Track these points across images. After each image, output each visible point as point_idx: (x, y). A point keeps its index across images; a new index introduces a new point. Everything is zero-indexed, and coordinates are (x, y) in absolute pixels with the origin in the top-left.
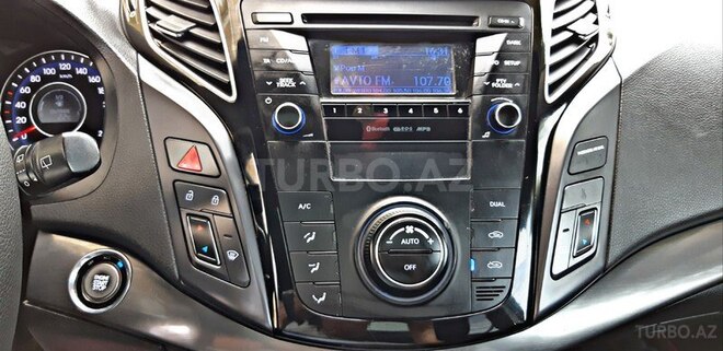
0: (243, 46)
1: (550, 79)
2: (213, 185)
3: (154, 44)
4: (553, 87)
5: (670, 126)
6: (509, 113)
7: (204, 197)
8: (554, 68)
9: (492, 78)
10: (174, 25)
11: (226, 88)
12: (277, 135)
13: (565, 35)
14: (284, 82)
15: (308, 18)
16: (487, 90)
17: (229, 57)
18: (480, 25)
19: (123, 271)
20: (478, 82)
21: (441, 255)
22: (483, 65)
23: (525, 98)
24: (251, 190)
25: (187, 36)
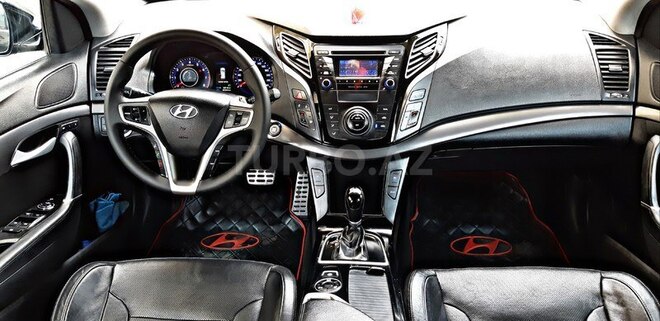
0: (312, 53)
1: (407, 71)
2: (304, 102)
3: (286, 58)
4: (408, 74)
5: (452, 85)
6: (390, 83)
7: (303, 106)
8: (410, 67)
9: (387, 71)
10: (293, 53)
11: (309, 74)
12: (323, 88)
13: (419, 54)
14: (326, 73)
15: (333, 52)
16: (386, 75)
17: (308, 58)
18: (387, 54)
19: (280, 127)
20: (384, 71)
21: (366, 123)
22: (386, 67)
23: (397, 78)
24: (316, 105)
25: (297, 56)
